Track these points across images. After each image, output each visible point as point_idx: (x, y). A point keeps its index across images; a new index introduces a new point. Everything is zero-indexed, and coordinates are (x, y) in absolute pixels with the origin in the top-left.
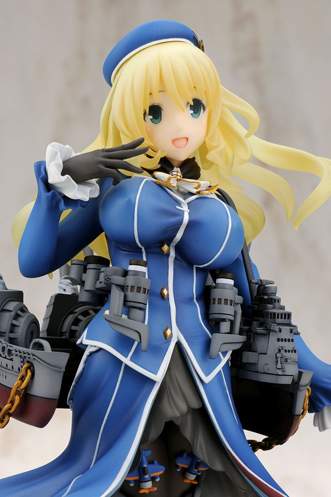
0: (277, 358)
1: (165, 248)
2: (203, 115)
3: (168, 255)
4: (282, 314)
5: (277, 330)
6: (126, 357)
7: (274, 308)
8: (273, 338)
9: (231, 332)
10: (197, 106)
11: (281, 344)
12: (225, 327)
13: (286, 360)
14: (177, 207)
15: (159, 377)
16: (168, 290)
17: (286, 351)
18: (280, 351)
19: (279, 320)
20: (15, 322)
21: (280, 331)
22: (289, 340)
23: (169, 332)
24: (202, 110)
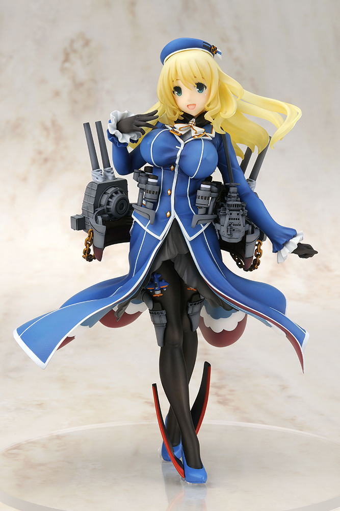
0: (227, 229)
1: (172, 167)
2: (205, 91)
3: (174, 171)
4: (233, 205)
5: (229, 214)
6: (145, 226)
7: (230, 201)
8: (227, 217)
9: (206, 213)
10: (200, 87)
11: (231, 221)
12: (201, 211)
13: (234, 230)
14: (177, 147)
15: (161, 237)
16: (171, 191)
17: (234, 225)
18: (230, 225)
19: (232, 208)
20: (110, 200)
21: (231, 214)
22: (236, 219)
23: (168, 214)
24: (204, 88)
